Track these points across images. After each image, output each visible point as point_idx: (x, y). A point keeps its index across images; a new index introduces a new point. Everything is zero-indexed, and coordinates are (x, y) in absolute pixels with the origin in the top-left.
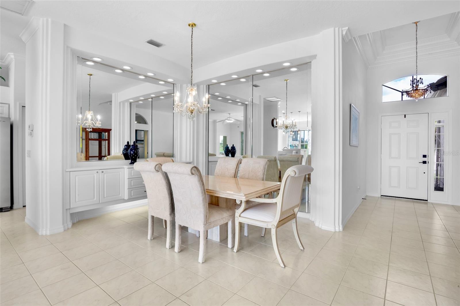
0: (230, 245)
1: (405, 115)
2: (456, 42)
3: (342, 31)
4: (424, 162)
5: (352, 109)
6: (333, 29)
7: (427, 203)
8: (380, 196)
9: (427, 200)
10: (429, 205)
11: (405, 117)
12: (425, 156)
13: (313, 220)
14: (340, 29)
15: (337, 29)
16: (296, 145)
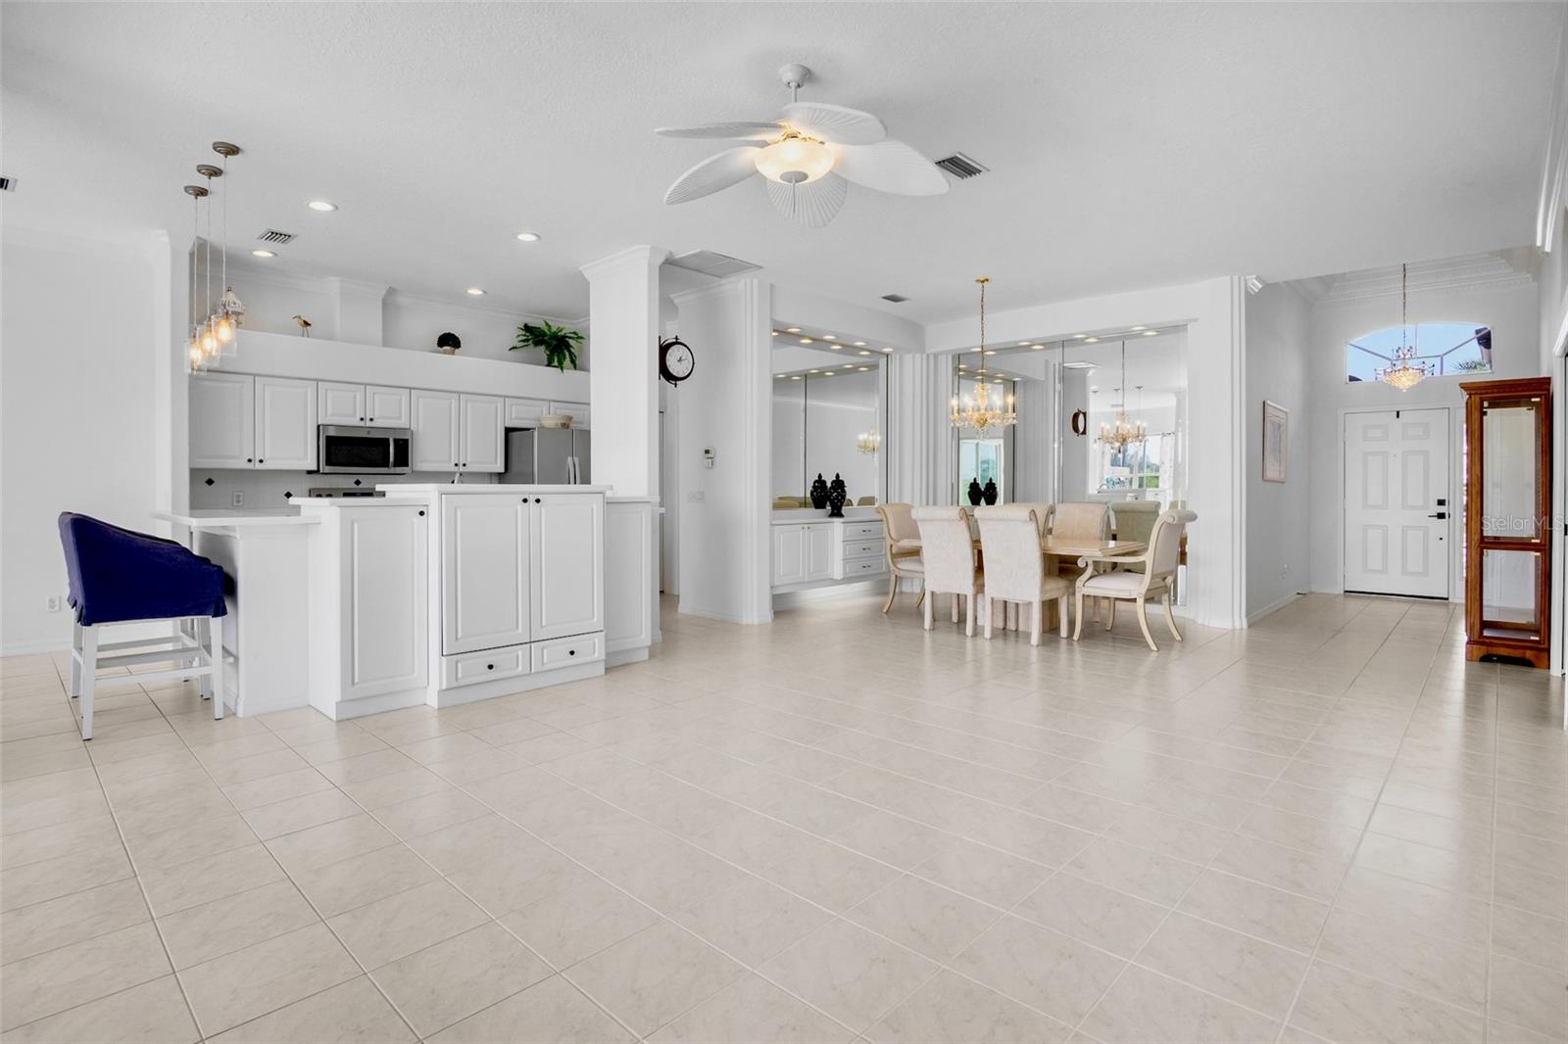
0: (1064, 632)
1: (1398, 413)
2: (1504, 261)
3: (1246, 280)
4: (1441, 516)
5: (1269, 410)
6: (1228, 278)
7: (1447, 605)
8: (1342, 592)
9: (1447, 599)
10: (1451, 607)
11: (1398, 416)
12: (1441, 503)
13: (1192, 617)
14: (1242, 278)
15: (1236, 278)
16: (1122, 479)
